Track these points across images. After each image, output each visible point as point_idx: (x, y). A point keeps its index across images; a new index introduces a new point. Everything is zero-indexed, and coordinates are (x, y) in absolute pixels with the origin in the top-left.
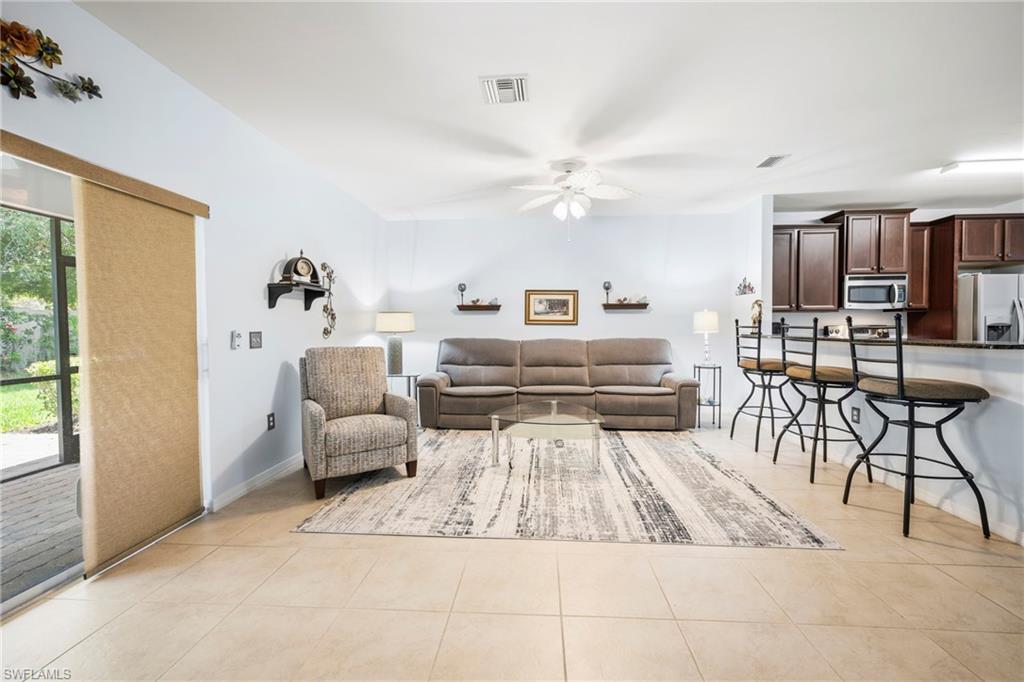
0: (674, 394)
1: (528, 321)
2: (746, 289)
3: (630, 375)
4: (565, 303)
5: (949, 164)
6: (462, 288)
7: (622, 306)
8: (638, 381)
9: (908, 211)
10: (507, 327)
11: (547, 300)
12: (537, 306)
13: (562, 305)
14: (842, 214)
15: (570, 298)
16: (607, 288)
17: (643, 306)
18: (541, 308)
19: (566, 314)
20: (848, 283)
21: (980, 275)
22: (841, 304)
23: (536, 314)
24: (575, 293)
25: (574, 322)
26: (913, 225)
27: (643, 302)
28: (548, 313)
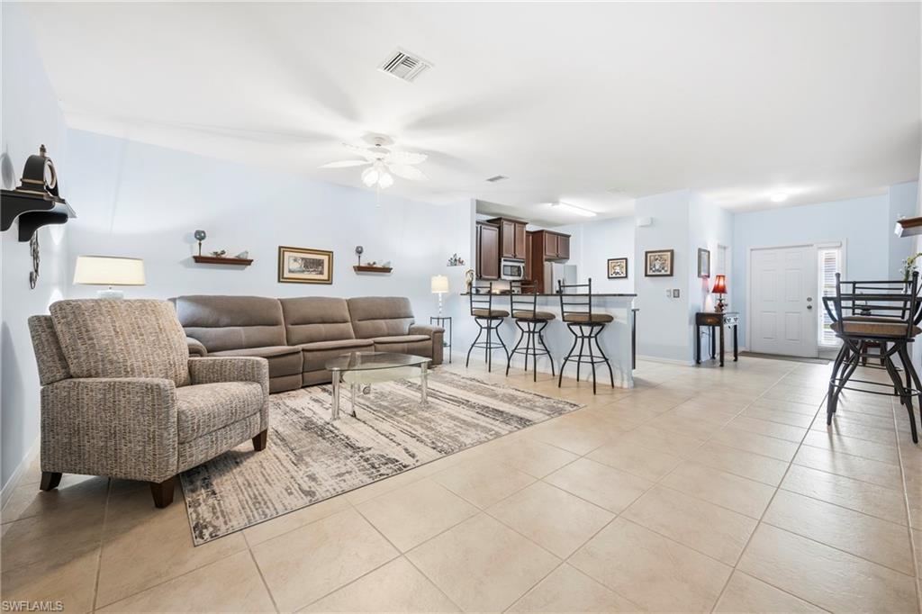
0: (429, 339)
1: (281, 278)
2: (456, 261)
3: (388, 328)
4: (320, 263)
5: (555, 202)
6: (200, 236)
7: (370, 269)
8: (394, 333)
9: (526, 224)
10: (259, 284)
11: (303, 259)
12: (292, 263)
13: (317, 264)
14: (500, 219)
15: (325, 258)
16: (359, 251)
17: (386, 270)
18: (296, 266)
19: (321, 273)
20: (503, 263)
21: (554, 264)
22: (499, 276)
23: (290, 271)
24: (329, 254)
25: (329, 281)
26: (527, 232)
27: (387, 266)
28: (303, 271)
